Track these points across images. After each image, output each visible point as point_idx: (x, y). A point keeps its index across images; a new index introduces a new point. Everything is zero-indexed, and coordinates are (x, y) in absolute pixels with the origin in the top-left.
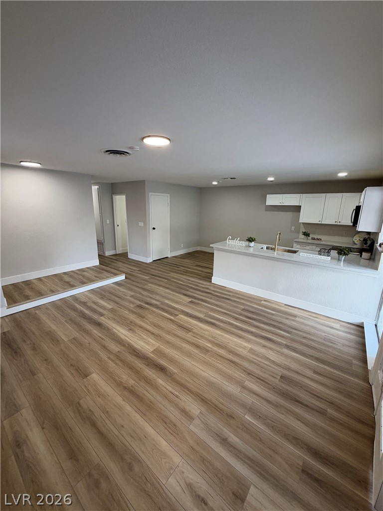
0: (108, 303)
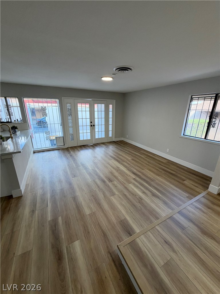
0: (133, 189)
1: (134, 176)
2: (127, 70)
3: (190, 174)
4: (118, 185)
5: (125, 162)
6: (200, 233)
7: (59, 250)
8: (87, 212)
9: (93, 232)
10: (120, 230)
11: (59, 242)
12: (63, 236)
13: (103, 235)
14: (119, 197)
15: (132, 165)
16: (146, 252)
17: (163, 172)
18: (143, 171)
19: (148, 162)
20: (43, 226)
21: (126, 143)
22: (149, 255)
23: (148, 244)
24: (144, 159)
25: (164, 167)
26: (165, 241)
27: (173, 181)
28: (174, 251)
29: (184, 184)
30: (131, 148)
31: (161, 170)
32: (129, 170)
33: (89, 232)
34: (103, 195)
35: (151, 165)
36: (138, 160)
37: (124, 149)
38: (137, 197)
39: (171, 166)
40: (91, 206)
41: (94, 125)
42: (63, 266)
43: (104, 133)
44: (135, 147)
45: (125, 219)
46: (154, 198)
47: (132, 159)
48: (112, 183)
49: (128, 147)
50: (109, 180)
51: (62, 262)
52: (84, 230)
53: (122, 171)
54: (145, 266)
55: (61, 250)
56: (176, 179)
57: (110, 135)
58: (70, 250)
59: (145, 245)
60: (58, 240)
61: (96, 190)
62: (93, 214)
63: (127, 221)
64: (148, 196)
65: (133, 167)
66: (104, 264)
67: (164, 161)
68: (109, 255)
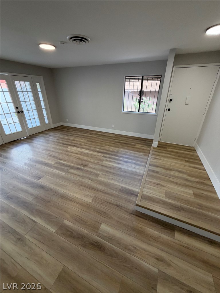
0: (109, 164)
1: (102, 155)
2: (84, 41)
3: (135, 140)
4: (95, 166)
5: (82, 145)
6: (165, 171)
7: (93, 243)
8: (89, 200)
9: (108, 210)
10: (125, 196)
11: (87, 238)
12: (85, 231)
13: (117, 207)
14: (105, 175)
15: (92, 146)
16: (153, 196)
17: (119, 144)
18: (104, 148)
19: (102, 140)
20: (53, 241)
21: (68, 127)
22: (156, 196)
23: (150, 191)
24: (97, 138)
25: (116, 140)
26: (156, 184)
27: (129, 148)
28: (164, 186)
29: (136, 148)
30: (77, 131)
31: (116, 143)
32: (93, 151)
33: (105, 213)
34: (89, 180)
35: (107, 141)
36: (93, 141)
37: (71, 134)
38: (117, 168)
39: (120, 138)
40: (87, 193)
41: (22, 112)
42: (108, 249)
43: (38, 120)
44: (80, 129)
45: (122, 187)
46: (127, 164)
47: (87, 141)
48: (88, 167)
49: (74, 131)
50: (82, 165)
51: (104, 247)
52: (100, 214)
53: (88, 154)
54: (158, 203)
55: (95, 241)
56: (130, 146)
57: (47, 122)
58: (103, 235)
59: (150, 193)
60: (83, 237)
61: (78, 180)
62: (95, 199)
63: (124, 188)
64: (123, 165)
65: (95, 147)
66: (133, 222)
67: (114, 136)
68: (133, 215)
